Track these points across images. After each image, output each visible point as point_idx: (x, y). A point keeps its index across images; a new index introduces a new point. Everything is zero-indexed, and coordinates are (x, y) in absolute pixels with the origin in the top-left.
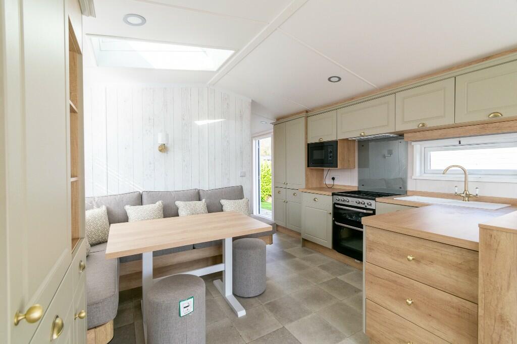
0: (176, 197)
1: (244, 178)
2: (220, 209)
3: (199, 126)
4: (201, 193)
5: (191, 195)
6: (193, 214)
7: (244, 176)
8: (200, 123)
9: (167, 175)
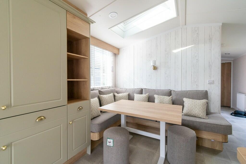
0: (157, 93)
1: (212, 85)
2: (182, 104)
3: (175, 53)
4: (172, 92)
5: (165, 92)
6: (161, 103)
7: (213, 84)
8: (175, 51)
9: (157, 81)
